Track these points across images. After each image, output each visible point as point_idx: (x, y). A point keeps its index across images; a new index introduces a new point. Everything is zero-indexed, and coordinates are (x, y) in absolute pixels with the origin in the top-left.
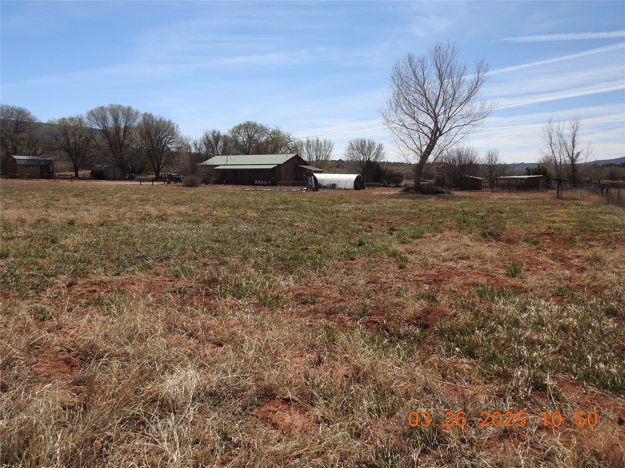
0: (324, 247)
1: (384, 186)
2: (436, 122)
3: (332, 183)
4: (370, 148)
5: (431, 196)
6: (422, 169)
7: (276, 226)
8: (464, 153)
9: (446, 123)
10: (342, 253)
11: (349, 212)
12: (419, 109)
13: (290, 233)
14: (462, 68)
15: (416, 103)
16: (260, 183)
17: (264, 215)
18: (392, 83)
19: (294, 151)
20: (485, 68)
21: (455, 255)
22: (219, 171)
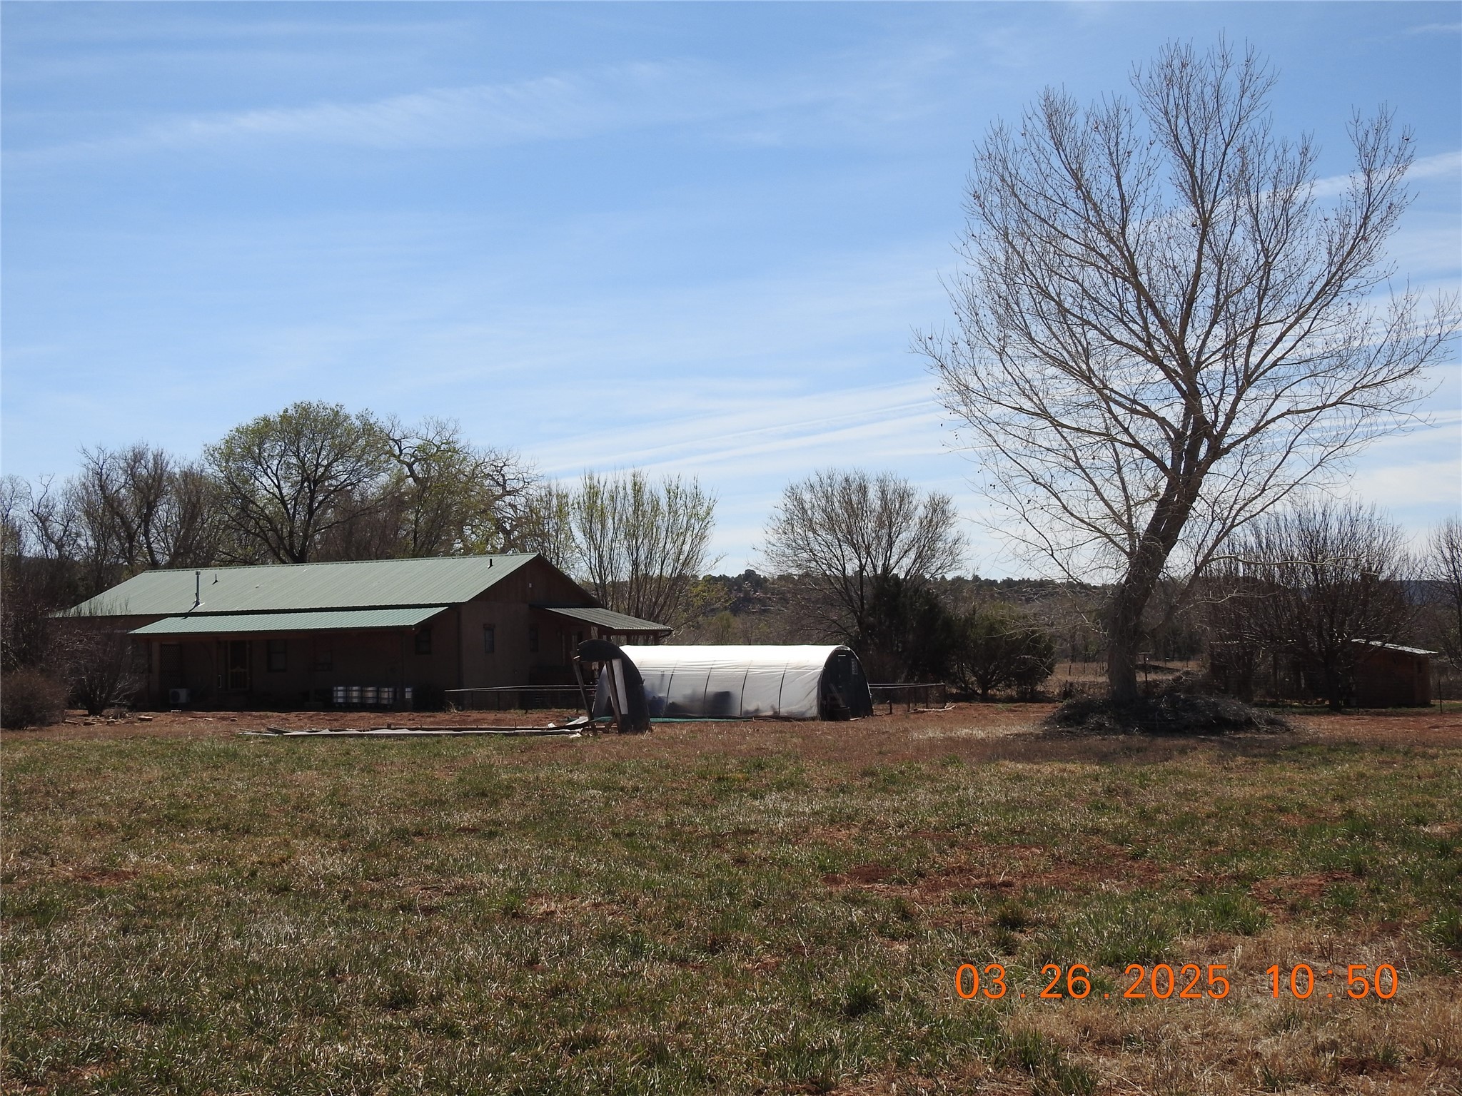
0: (680, 1027)
1: (966, 696)
2: (1192, 396)
3: (713, 688)
4: (890, 516)
5: (1192, 742)
6: (1139, 612)
7: (439, 922)
8: (1334, 531)
9: (1238, 398)
10: (767, 1058)
11: (798, 834)
12: (1111, 338)
13: (508, 955)
14: (1294, 155)
15: (1093, 310)
16: (361, 697)
17: (381, 865)
18: (979, 226)
19: (523, 536)
20: (1395, 151)
21: (1320, 1049)
22: (156, 646)
